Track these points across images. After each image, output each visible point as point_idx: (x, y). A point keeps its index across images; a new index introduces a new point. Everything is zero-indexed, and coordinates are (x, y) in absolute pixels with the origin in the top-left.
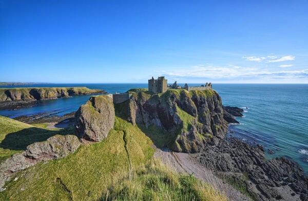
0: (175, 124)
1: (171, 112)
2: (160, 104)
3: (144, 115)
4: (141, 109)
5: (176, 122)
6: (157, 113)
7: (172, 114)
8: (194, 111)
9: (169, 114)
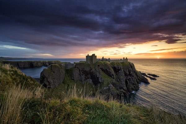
0: (99, 82)
1: (97, 74)
2: (91, 70)
3: (82, 76)
4: (80, 72)
5: (100, 81)
6: (90, 75)
7: (98, 76)
8: (113, 75)
9: (97, 76)
